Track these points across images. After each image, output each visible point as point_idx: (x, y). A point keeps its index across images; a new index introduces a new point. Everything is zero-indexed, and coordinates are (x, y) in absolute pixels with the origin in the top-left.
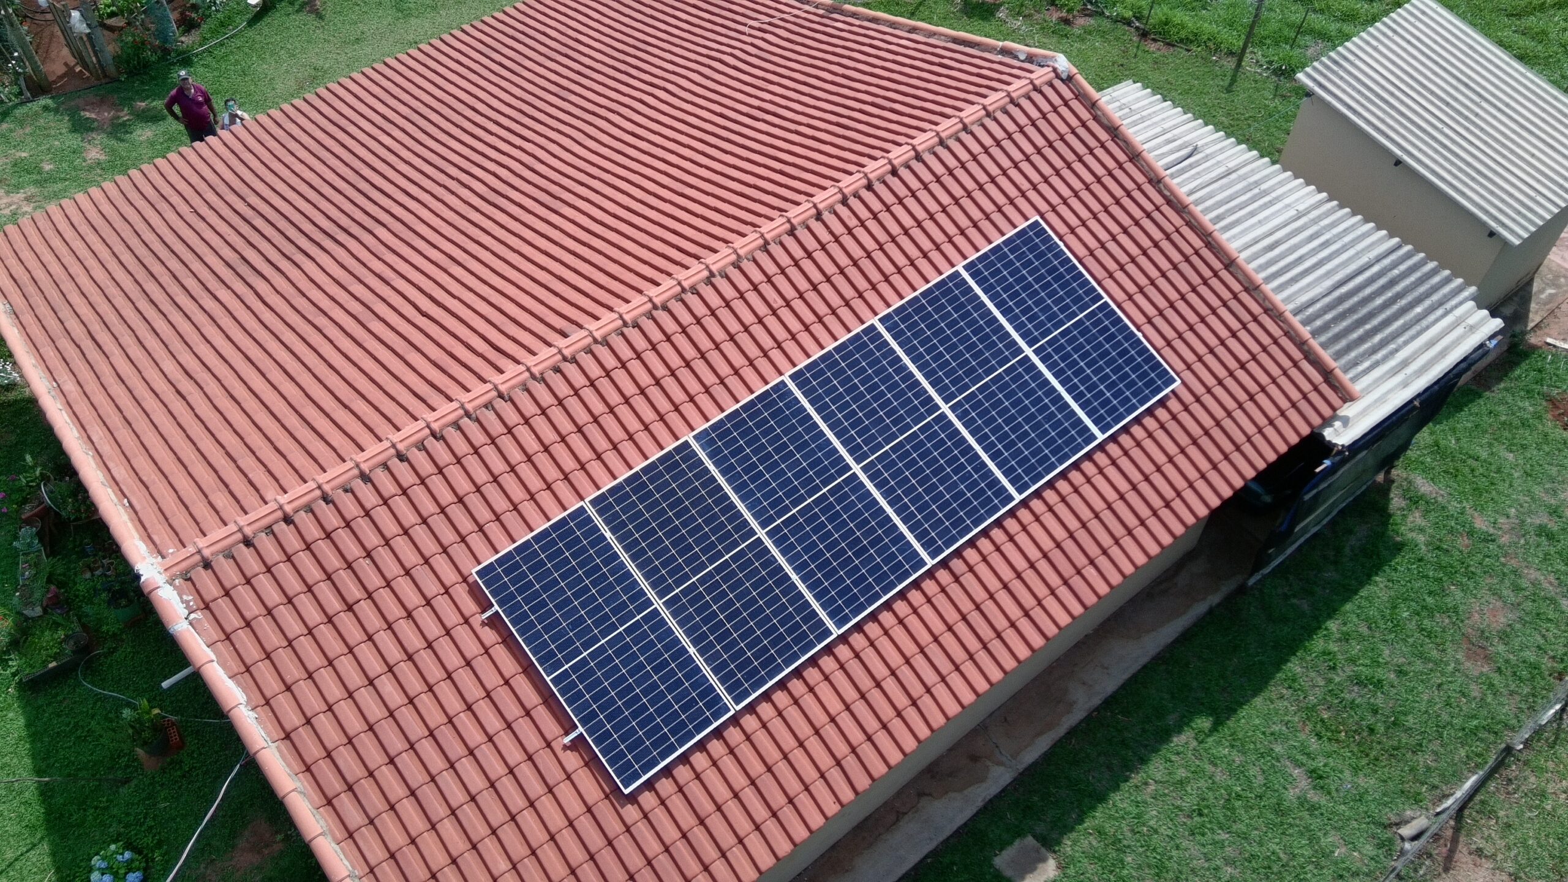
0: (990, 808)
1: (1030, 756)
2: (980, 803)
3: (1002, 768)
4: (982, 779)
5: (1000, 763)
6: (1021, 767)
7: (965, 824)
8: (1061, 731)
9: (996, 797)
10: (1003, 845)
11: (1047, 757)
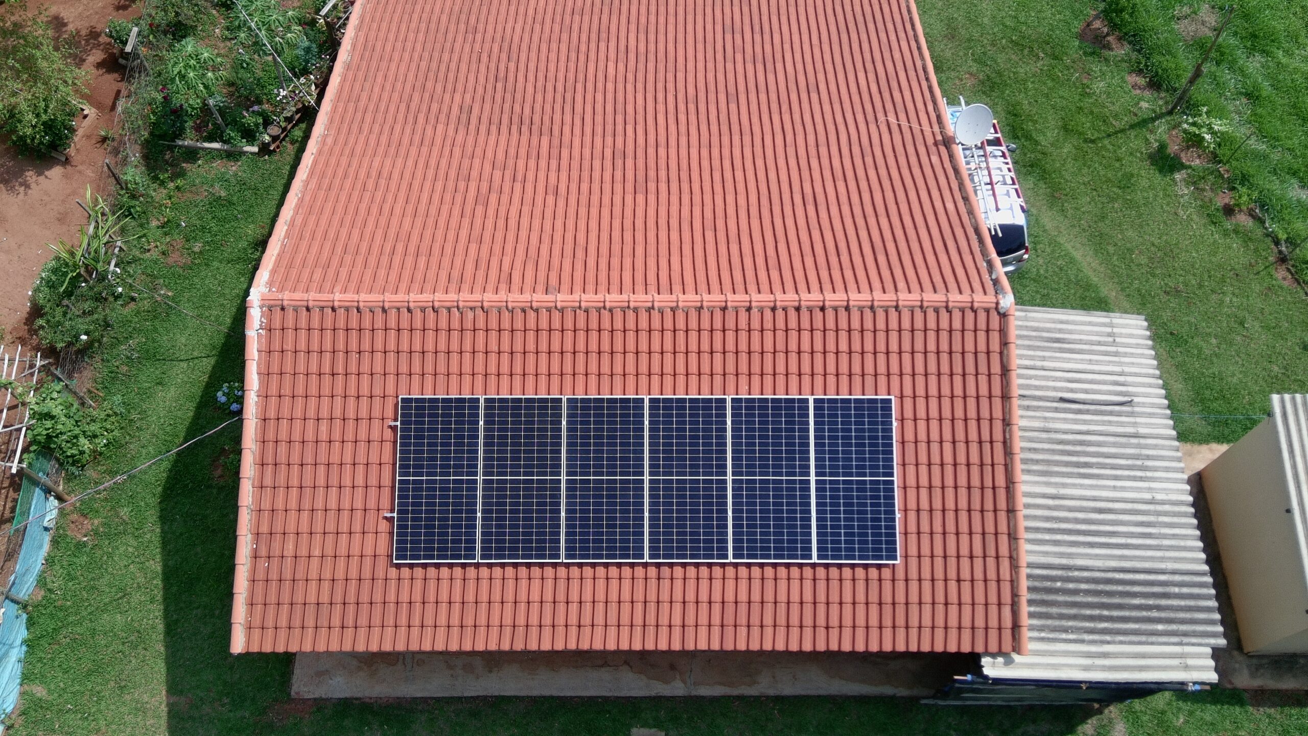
0: (657, 700)
1: (704, 691)
2: (653, 694)
3: (683, 685)
4: (666, 682)
5: (684, 682)
6: (694, 693)
7: (636, 698)
8: (735, 692)
9: (665, 697)
10: (645, 725)
11: (713, 700)
